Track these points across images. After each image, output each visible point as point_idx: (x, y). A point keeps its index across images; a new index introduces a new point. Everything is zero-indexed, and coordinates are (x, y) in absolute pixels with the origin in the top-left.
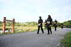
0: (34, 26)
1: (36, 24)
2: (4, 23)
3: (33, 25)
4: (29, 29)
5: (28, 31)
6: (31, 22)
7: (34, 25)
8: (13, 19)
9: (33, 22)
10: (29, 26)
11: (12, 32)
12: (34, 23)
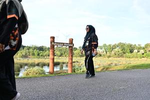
0: (125, 55)
2: (51, 50)
3: (121, 52)
4: (109, 65)
5: (107, 69)
6: (113, 44)
7: (124, 53)
8: (70, 40)
9: (120, 43)
10: (109, 57)
11: (69, 72)
12: (122, 46)
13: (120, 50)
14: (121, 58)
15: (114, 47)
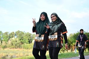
0: (23, 45)
1: (27, 41)
7: (22, 43)
9: (19, 32)
10: (5, 47)
12: (20, 34)
13: (17, 39)
14: (18, 49)
15: (11, 36)
